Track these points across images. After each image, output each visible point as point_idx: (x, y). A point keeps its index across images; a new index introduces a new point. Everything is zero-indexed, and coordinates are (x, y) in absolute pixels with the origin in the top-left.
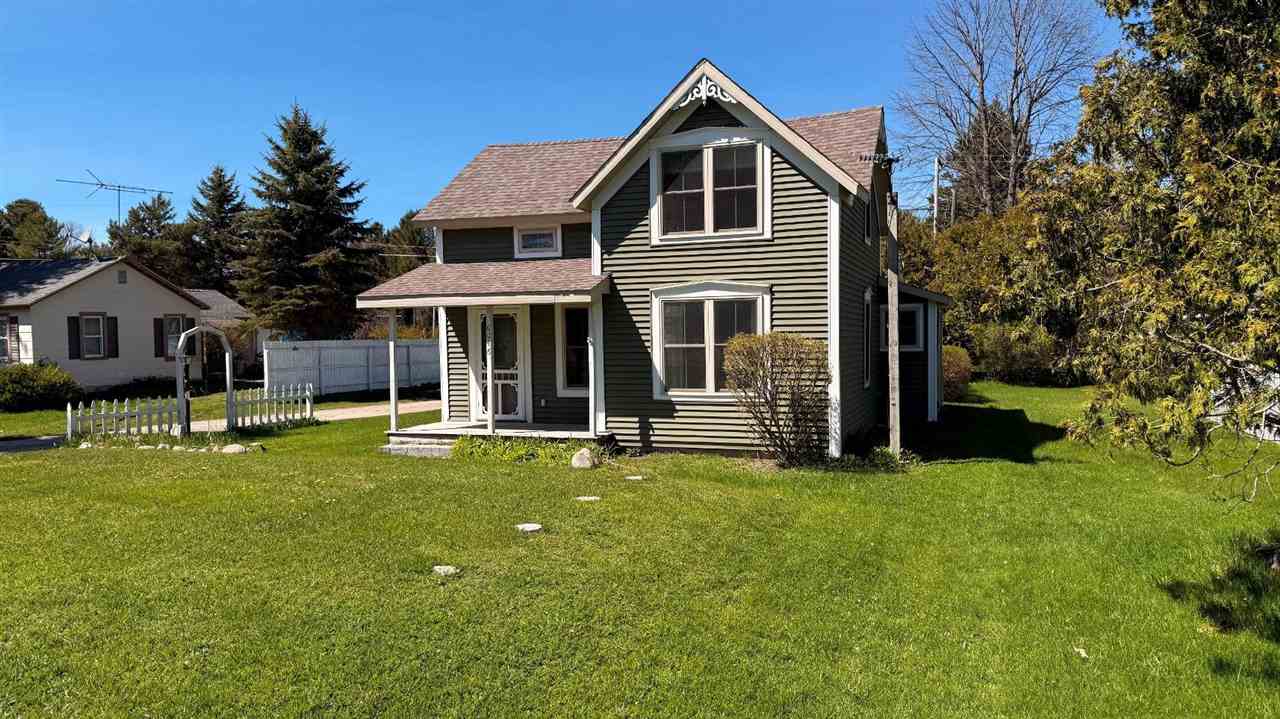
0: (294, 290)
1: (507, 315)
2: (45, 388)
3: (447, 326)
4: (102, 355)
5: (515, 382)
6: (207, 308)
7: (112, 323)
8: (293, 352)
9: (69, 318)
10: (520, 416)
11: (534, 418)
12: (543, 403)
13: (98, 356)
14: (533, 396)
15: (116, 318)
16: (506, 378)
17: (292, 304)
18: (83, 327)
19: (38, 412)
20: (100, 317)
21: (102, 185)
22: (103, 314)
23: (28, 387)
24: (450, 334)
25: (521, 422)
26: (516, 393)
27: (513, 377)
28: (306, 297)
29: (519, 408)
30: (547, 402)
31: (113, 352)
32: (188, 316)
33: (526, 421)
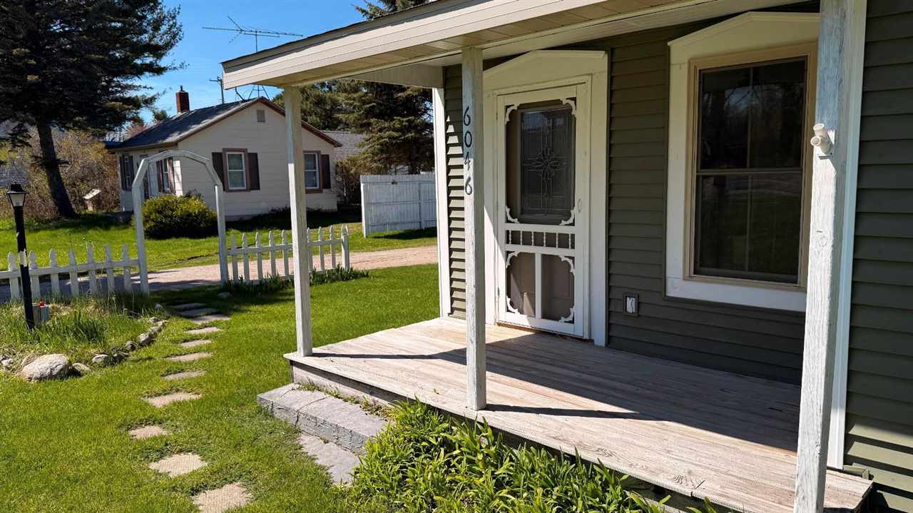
0: (392, 123)
1: (558, 102)
2: (181, 218)
3: (447, 136)
4: (245, 188)
5: (568, 252)
6: (340, 145)
7: (253, 158)
8: (392, 186)
9: (213, 153)
10: (579, 329)
11: (609, 338)
12: (631, 305)
13: (240, 188)
14: (609, 289)
15: (256, 155)
16: (551, 244)
17: (390, 137)
18: (227, 163)
19: (174, 239)
20: (243, 154)
21: (241, 30)
22: (244, 151)
23: (166, 217)
24: (453, 151)
25: (581, 340)
26: (571, 278)
27: (566, 241)
28: (403, 130)
29: (578, 310)
30: (639, 305)
31: (255, 184)
32: (322, 153)
33: (590, 341)
